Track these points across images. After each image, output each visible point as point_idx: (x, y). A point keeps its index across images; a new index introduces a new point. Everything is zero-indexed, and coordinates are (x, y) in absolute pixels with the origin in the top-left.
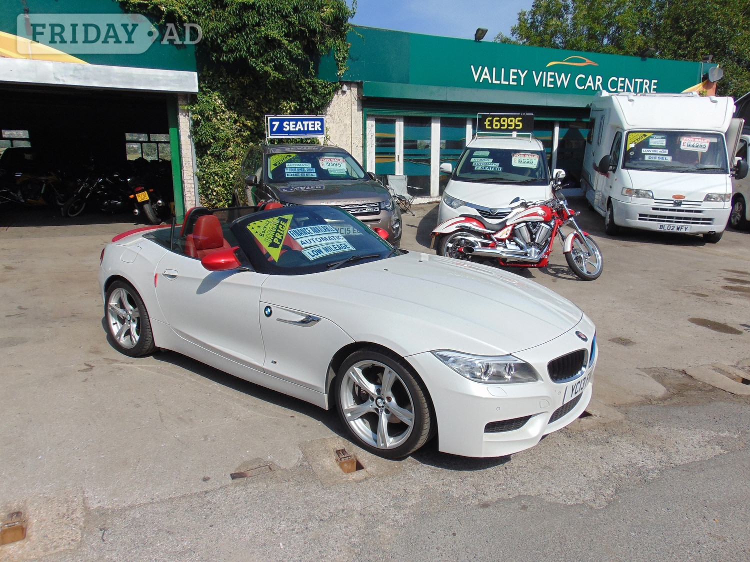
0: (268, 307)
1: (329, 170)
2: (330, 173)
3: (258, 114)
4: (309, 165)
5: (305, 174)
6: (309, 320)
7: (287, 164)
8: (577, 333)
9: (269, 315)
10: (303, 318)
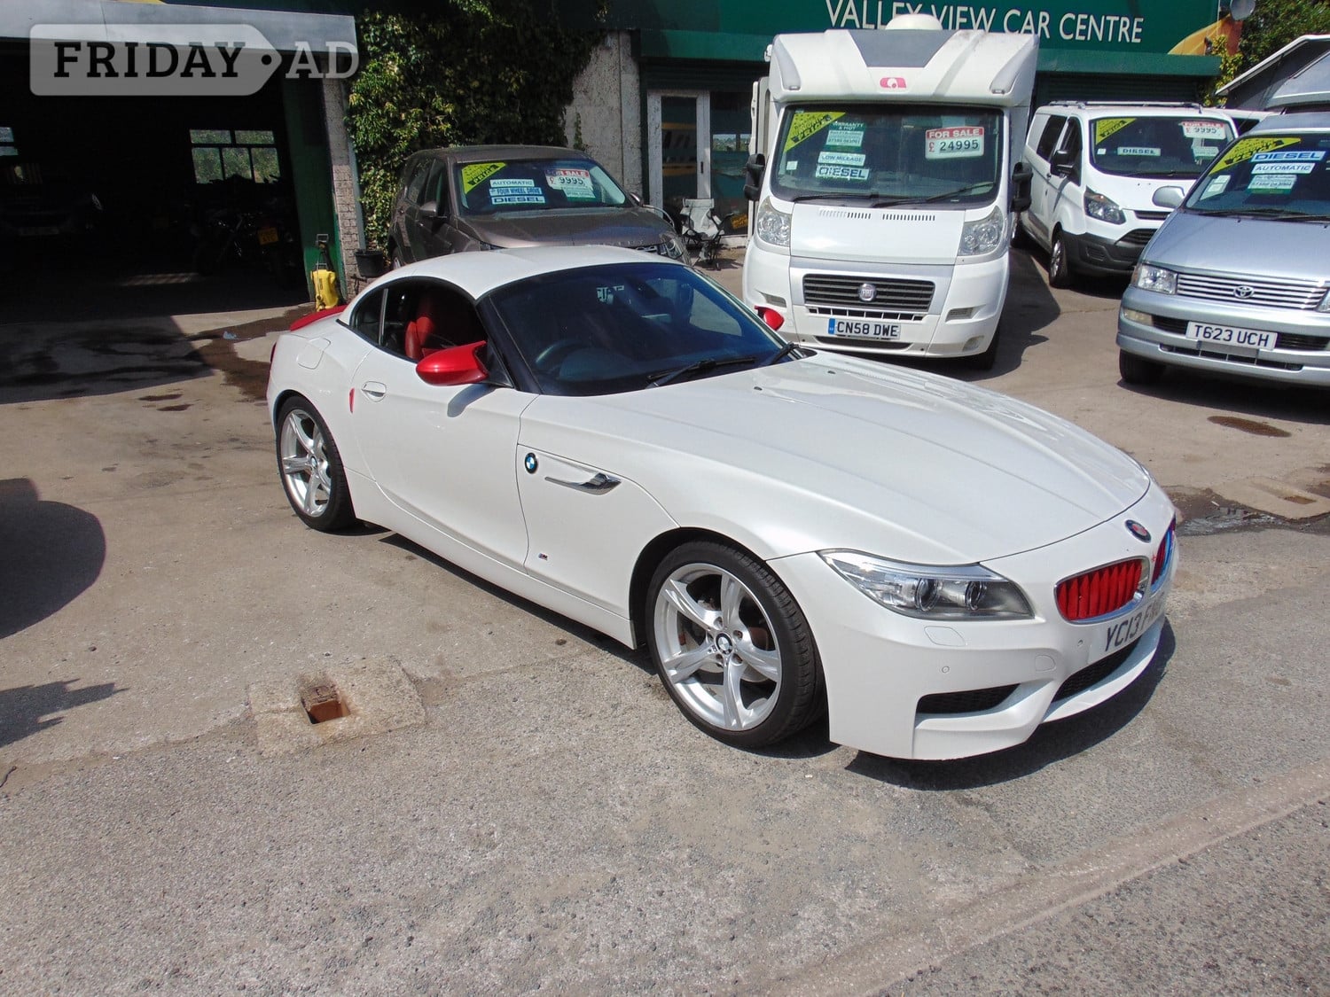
0: (531, 455)
1: (565, 190)
2: (568, 196)
3: (461, 92)
4: (530, 183)
5: (526, 197)
6: (604, 484)
7: (492, 182)
8: (1129, 524)
9: (532, 470)
10: (589, 477)
